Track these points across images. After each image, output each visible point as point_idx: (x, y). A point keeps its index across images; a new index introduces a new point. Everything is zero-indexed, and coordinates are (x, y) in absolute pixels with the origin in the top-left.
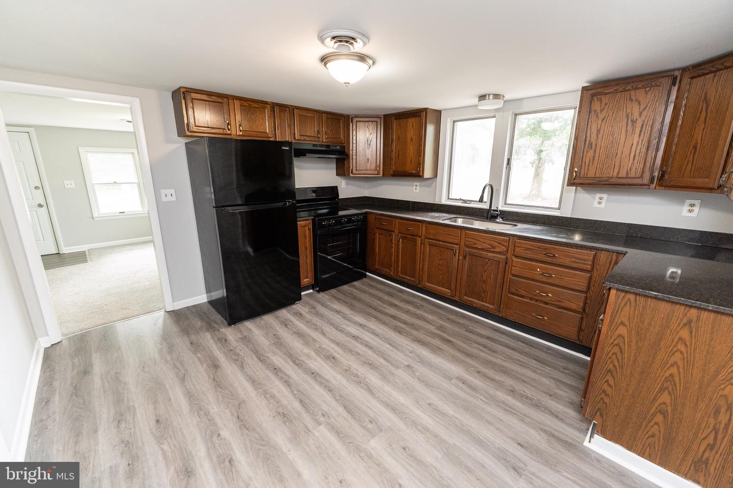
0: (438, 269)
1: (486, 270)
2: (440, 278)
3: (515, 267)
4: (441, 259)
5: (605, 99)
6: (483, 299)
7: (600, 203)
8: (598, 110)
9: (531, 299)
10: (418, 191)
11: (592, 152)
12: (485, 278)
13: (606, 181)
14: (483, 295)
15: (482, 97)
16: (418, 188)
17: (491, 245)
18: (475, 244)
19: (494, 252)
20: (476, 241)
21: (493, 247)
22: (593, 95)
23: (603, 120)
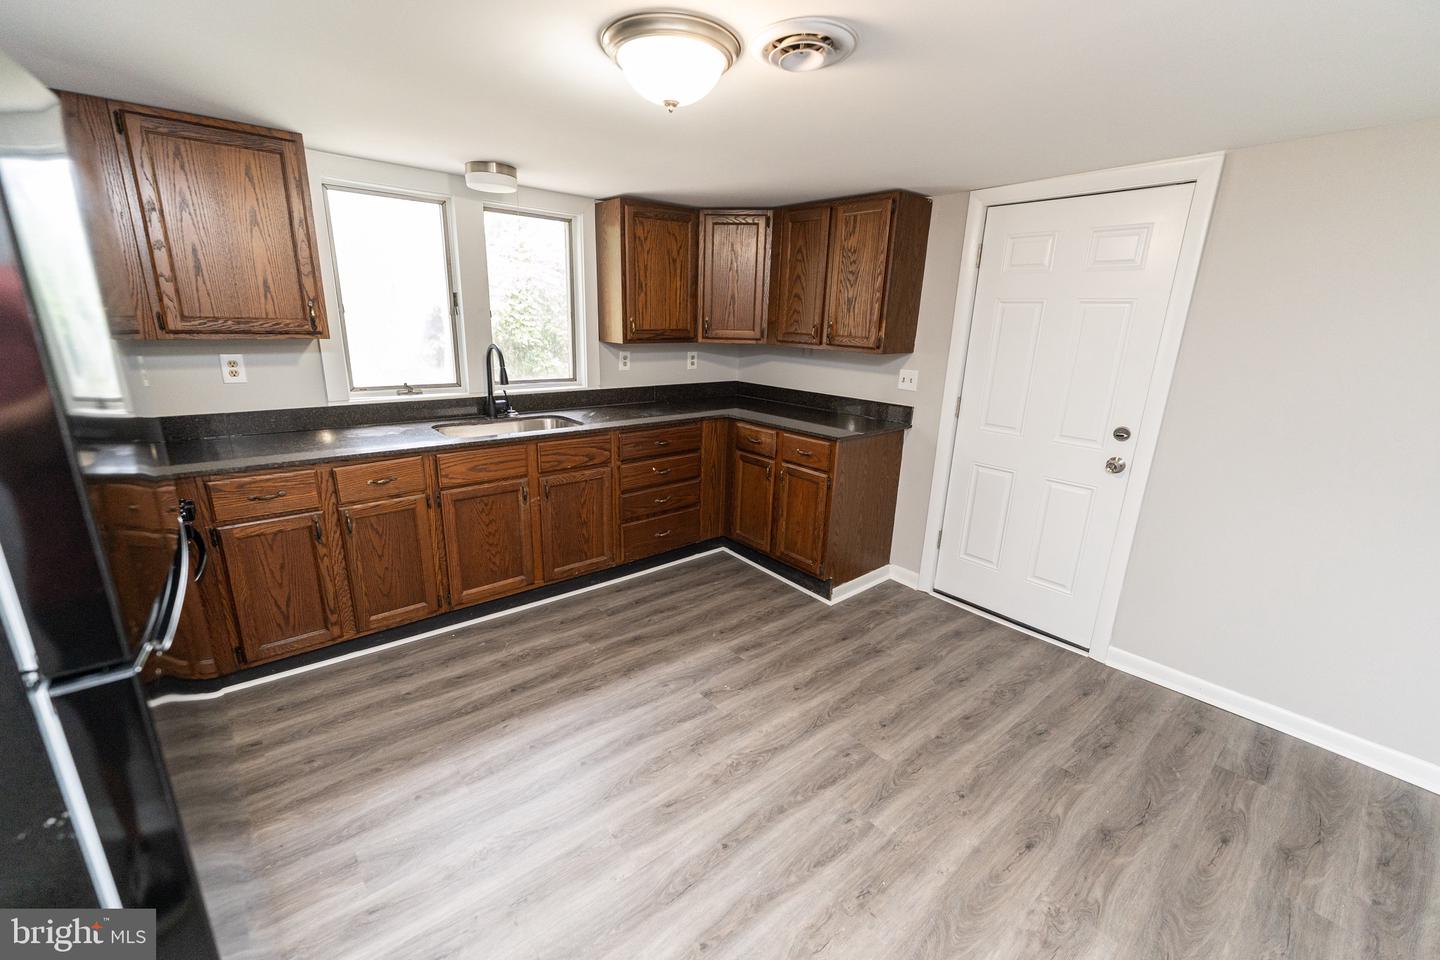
0: (487, 547)
1: (584, 503)
2: (494, 563)
3: (626, 477)
4: (491, 522)
5: (647, 224)
6: (586, 553)
7: (625, 364)
8: (643, 239)
9: (648, 516)
10: (242, 377)
11: (643, 295)
12: (584, 516)
13: (662, 334)
14: (585, 547)
15: (481, 165)
16: (241, 370)
17: (587, 456)
18: (560, 462)
19: (594, 466)
20: (559, 458)
21: (592, 458)
22: (636, 215)
23: (648, 253)
